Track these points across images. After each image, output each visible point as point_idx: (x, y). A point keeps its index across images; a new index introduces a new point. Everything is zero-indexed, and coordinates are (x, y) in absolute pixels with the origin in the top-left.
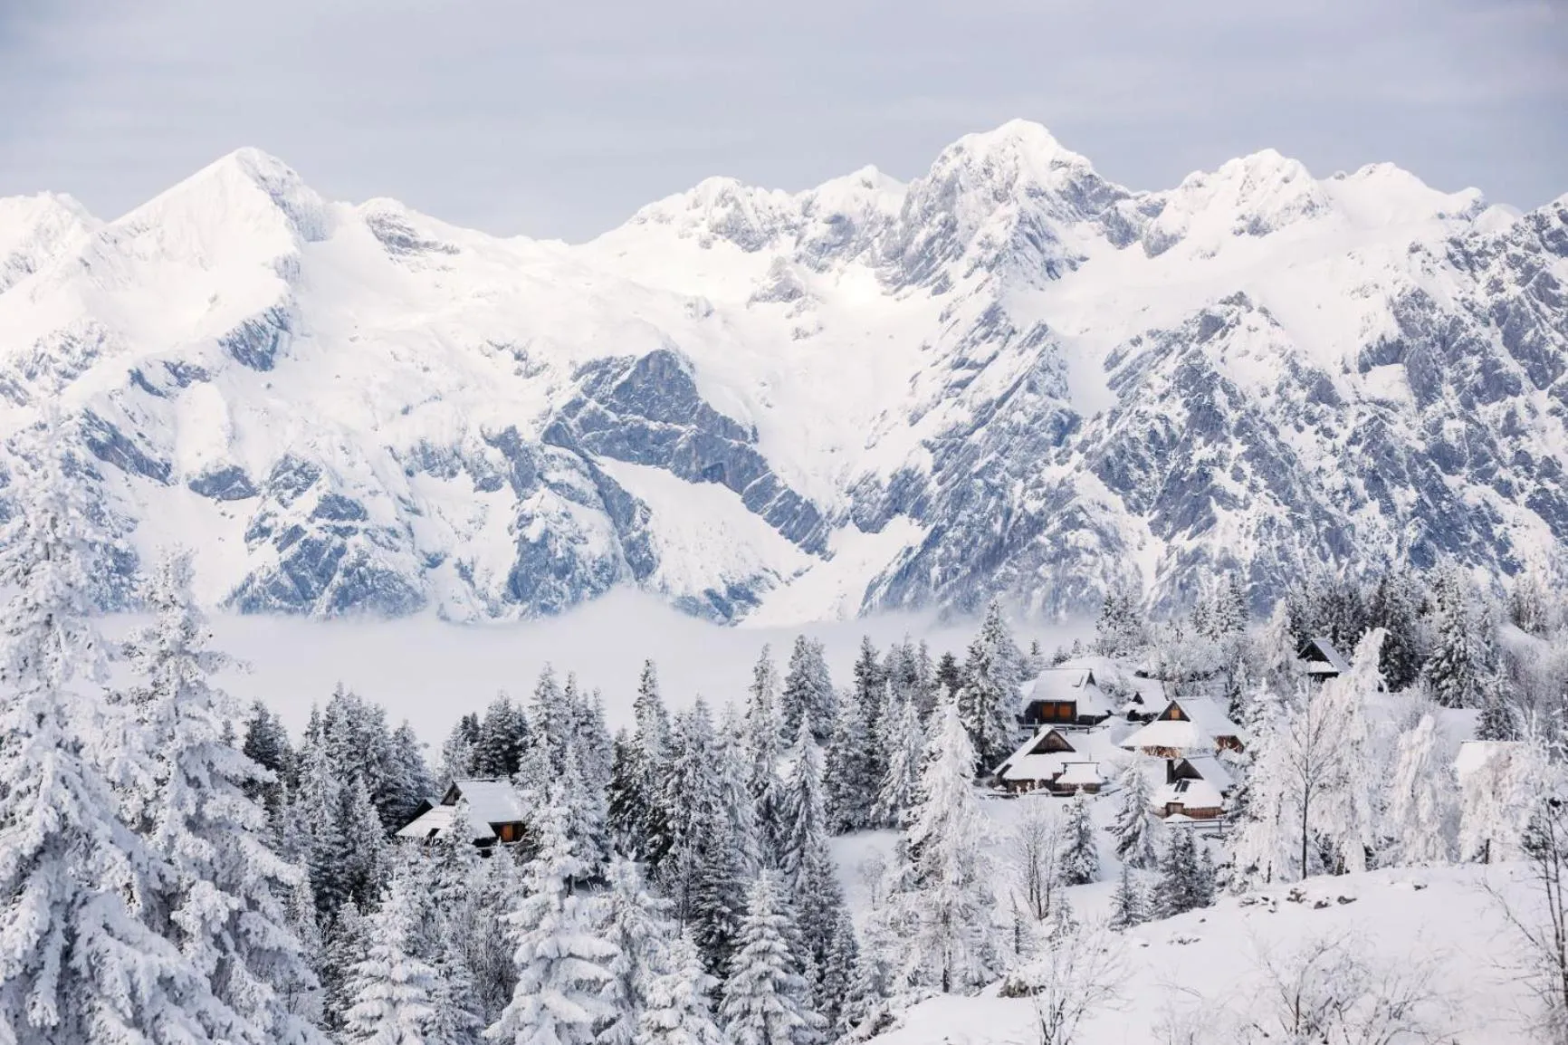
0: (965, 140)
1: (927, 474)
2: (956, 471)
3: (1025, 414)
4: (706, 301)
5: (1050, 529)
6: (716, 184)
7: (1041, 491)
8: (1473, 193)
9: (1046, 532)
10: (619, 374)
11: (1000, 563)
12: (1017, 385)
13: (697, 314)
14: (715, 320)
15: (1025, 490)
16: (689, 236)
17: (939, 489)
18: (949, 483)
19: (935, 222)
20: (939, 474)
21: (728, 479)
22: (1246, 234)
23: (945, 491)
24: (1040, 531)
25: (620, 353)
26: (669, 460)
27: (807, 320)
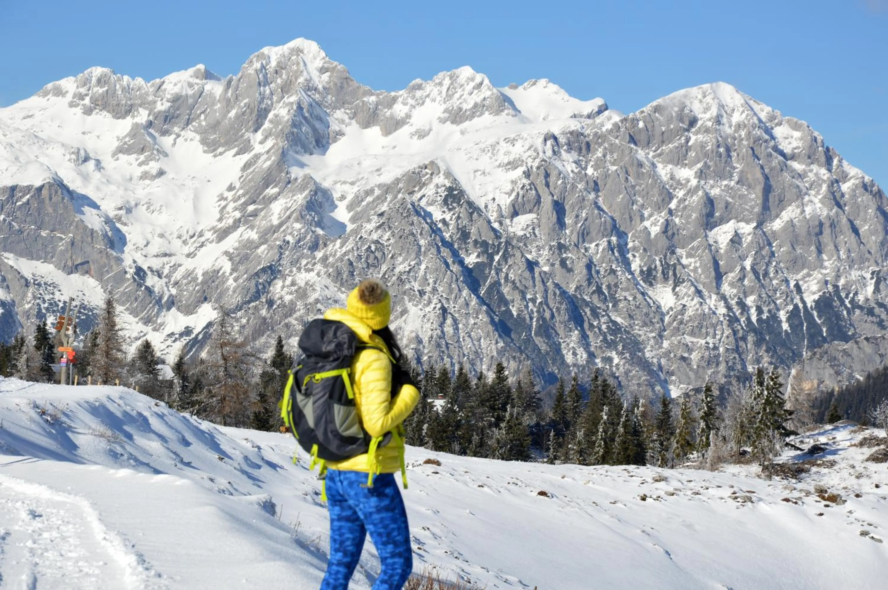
0: (266, 50)
1: (227, 274)
2: (246, 273)
3: (293, 236)
4: (86, 151)
5: (298, 314)
6: (97, 71)
7: (293, 288)
8: (599, 101)
9: (295, 316)
10: (21, 197)
11: (263, 335)
12: (289, 217)
13: (78, 159)
14: (91, 165)
15: (283, 287)
16: (78, 105)
17: (234, 284)
18: (241, 281)
19: (242, 104)
20: (235, 274)
21: (92, 272)
22: (448, 123)
23: (238, 287)
24: (291, 315)
25: (24, 183)
26: (52, 257)
27: (153, 167)
